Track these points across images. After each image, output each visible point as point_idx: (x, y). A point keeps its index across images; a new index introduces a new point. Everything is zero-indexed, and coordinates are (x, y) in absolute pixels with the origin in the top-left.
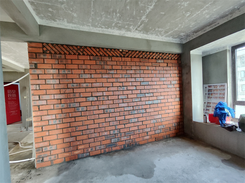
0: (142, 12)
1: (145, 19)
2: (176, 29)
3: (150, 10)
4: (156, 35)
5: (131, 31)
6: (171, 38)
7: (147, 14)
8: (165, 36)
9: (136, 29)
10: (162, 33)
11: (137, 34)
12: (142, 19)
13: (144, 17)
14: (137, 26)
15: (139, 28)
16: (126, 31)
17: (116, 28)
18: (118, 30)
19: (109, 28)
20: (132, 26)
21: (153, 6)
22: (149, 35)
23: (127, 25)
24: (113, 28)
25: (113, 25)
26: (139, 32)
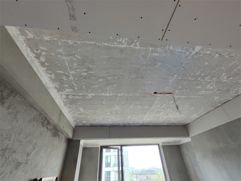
0: (100, 91)
1: (90, 96)
2: (88, 117)
3: (104, 95)
4: (69, 111)
5: (61, 92)
6: (74, 119)
7: (98, 95)
8: (74, 115)
9: (69, 95)
10: (77, 112)
11: (58, 98)
12: (88, 94)
13: (93, 94)
14: (75, 94)
15: (73, 96)
16: (56, 87)
17: (53, 75)
18: (51, 78)
19: (47, 68)
20: (72, 90)
21: (109, 95)
22: (65, 107)
23: (69, 86)
24: (50, 72)
25: (57, 72)
26: (65, 98)
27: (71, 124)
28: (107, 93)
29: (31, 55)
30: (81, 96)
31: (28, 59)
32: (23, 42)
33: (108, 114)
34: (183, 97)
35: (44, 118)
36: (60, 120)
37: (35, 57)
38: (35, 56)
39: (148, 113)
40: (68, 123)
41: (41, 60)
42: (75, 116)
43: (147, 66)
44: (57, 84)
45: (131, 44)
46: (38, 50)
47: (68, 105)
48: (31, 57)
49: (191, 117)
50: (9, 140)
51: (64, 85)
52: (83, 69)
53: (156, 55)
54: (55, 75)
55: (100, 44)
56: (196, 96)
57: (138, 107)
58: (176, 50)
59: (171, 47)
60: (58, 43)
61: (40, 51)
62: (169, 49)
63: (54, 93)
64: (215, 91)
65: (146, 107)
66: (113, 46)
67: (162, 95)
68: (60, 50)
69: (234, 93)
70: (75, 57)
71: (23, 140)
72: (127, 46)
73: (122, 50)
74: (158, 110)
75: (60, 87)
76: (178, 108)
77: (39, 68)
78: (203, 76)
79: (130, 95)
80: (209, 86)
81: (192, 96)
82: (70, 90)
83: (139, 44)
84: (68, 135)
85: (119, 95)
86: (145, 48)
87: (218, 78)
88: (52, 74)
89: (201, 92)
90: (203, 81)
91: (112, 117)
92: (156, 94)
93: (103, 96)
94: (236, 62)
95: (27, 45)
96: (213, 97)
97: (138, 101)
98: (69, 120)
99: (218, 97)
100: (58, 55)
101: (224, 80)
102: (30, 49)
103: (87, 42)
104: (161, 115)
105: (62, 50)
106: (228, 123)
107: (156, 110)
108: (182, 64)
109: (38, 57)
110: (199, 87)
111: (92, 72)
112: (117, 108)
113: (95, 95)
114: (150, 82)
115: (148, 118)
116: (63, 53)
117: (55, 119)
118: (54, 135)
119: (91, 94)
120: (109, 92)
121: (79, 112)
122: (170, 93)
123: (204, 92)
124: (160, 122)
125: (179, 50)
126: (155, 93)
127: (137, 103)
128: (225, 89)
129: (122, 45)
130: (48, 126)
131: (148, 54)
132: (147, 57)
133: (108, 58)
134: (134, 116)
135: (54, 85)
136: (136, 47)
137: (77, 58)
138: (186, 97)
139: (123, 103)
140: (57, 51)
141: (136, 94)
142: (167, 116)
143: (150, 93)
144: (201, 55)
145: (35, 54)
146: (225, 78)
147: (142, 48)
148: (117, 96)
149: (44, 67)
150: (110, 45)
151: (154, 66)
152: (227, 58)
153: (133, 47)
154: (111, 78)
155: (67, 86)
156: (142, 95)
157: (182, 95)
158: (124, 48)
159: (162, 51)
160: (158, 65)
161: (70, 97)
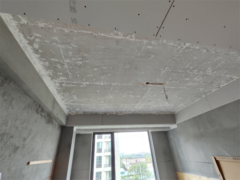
3: (99, 84)
4: (62, 99)
5: (54, 79)
6: (67, 107)
7: (92, 84)
8: (67, 103)
9: (63, 83)
10: (71, 100)
11: (52, 86)
12: (83, 83)
13: (88, 83)
14: (69, 82)
15: (67, 84)
16: (49, 75)
17: (47, 63)
18: (44, 66)
19: (41, 55)
20: (66, 78)
21: (103, 84)
22: (58, 95)
23: (64, 74)
24: (44, 60)
25: (51, 59)
26: (59, 86)
27: (65, 111)
28: (101, 82)
29: (24, 41)
30: (75, 84)
31: (21, 45)
32: (16, 27)
33: (101, 102)
34: (172, 87)
35: (38, 106)
36: (53, 107)
37: (28, 44)
38: (28, 42)
39: (140, 102)
40: (61, 110)
41: (34, 46)
42: (69, 103)
43: (141, 57)
44: (50, 72)
45: (127, 35)
46: (32, 36)
47: (62, 93)
48: (24, 43)
49: (178, 106)
50: (6, 126)
51: (58, 73)
52: (78, 57)
53: (150, 47)
54: (49, 63)
55: (97, 34)
56: (184, 87)
57: (131, 96)
58: (169, 44)
59: (165, 41)
60: (53, 30)
61: (33, 37)
62: (162, 43)
63: (47, 81)
64: (201, 83)
65: (138, 97)
66: (110, 36)
67: (154, 85)
68: (55, 38)
69: (216, 85)
70: (71, 46)
71: (19, 126)
72: (123, 38)
73: (118, 41)
74: (149, 99)
75: (54, 75)
76: (167, 98)
77: (32, 54)
78: (192, 69)
79: (123, 85)
80: (196, 78)
81: (181, 87)
82: (64, 78)
83: (135, 37)
84: (61, 122)
85: (113, 84)
86: (140, 41)
87: (204, 71)
88: (46, 61)
89: (189, 83)
90: (191, 74)
91: (106, 105)
92: (148, 85)
93: (97, 84)
94: (220, 57)
95: (19, 31)
96: (199, 88)
97: (131, 91)
98: (62, 108)
99: (203, 89)
100: (53, 42)
101: (209, 73)
102: (22, 35)
103: (83, 31)
104: (152, 104)
105: (57, 38)
106: (209, 111)
107: (147, 99)
108: (173, 57)
109: (31, 43)
110: (187, 79)
111: (87, 61)
112: (111, 97)
113: (89, 84)
114: (143, 73)
115: (139, 107)
116: (58, 41)
117: (49, 106)
118: (48, 122)
119: (86, 83)
120: (103, 81)
121: (73, 100)
122: (161, 84)
123: (192, 84)
124: (151, 111)
125: (172, 44)
126: (147, 83)
127: (130, 92)
128: (210, 81)
129: (119, 36)
130: (42, 113)
131: (143, 46)
132: (142, 49)
133: (104, 48)
134: (126, 105)
135: (48, 73)
136: (132, 39)
137: (73, 47)
138: (176, 87)
139: (116, 92)
140: (52, 38)
141: (130, 84)
142: (157, 105)
143: (143, 83)
144: (191, 49)
145: (29, 40)
146: (210, 72)
147: (137, 40)
148: (111, 85)
149: (37, 54)
150: (106, 36)
151: (148, 58)
152: (213, 53)
153: (129, 39)
154: (105, 68)
155: (61, 74)
156: (135, 85)
157: (172, 86)
158: (120, 39)
159: (156, 44)
160: (152, 57)
161: (64, 85)
